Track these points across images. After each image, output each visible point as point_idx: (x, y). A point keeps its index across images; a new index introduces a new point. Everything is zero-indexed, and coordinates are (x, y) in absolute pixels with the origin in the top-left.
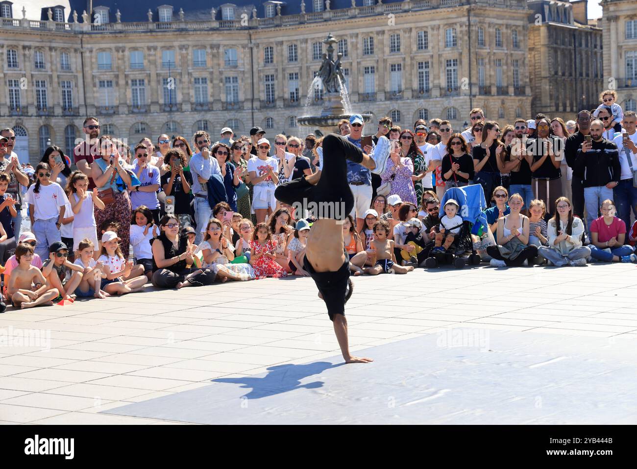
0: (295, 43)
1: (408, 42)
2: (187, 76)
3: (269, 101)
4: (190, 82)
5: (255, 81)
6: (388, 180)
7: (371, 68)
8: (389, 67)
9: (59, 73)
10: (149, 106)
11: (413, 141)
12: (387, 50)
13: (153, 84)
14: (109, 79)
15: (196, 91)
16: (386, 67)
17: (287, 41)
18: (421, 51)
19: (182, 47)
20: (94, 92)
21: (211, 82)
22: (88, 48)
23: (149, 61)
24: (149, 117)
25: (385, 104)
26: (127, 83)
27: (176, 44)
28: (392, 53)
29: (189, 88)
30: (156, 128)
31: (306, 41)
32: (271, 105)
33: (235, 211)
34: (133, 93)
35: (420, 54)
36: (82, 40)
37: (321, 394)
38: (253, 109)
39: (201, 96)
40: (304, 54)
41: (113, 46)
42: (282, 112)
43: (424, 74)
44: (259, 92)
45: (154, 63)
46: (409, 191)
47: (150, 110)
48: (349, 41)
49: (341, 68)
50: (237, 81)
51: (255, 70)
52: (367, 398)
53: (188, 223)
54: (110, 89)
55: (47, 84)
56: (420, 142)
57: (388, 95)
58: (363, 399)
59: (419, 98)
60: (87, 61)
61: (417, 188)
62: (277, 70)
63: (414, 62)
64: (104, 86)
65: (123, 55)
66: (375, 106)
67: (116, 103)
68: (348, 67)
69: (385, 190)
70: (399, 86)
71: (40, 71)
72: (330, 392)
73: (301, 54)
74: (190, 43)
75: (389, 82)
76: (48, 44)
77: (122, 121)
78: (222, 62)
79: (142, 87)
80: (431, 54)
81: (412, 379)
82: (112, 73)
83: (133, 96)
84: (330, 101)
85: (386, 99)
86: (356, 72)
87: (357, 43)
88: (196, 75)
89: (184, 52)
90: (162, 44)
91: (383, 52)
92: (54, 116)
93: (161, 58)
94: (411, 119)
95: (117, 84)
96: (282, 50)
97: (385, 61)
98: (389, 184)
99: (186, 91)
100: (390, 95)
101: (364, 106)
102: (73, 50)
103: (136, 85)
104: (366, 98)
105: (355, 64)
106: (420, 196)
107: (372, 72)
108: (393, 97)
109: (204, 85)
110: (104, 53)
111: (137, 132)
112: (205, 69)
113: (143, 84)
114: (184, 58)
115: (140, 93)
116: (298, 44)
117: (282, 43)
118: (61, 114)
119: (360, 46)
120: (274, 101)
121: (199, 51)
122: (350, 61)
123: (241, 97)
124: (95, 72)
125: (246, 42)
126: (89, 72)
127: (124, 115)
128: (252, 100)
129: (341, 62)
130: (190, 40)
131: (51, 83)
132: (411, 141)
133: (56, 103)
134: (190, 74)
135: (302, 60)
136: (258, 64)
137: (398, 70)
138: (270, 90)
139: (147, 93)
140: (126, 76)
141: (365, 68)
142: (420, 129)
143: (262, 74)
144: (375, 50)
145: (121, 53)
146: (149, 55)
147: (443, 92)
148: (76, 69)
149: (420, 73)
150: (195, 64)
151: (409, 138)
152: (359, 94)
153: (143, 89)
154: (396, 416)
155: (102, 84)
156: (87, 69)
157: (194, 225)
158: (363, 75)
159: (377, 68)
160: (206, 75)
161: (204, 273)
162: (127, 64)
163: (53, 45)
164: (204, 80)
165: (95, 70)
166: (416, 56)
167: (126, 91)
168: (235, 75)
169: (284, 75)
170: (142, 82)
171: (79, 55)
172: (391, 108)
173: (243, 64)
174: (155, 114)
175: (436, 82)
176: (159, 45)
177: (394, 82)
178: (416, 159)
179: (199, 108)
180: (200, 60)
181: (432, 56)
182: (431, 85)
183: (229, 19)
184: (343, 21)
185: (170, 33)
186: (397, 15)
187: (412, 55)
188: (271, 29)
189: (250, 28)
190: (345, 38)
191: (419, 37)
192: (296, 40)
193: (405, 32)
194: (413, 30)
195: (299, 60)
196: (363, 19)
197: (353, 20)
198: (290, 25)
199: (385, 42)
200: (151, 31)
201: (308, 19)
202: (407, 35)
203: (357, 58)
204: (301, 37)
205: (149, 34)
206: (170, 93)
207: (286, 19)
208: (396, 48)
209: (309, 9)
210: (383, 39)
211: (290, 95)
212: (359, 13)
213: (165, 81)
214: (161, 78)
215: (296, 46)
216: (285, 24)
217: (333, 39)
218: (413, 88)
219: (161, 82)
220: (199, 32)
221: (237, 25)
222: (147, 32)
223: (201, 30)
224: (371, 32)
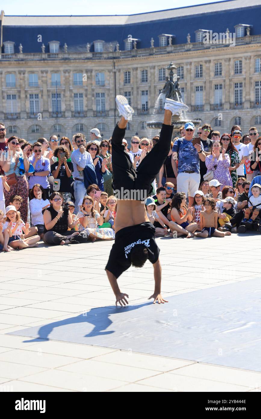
0: (146, 69)
1: (228, 68)
2: (68, 92)
4: (71, 96)
6: (211, 169)
7: (201, 87)
8: (213, 87)
10: (42, 113)
11: (231, 142)
12: (212, 74)
13: (45, 97)
14: (14, 94)
15: (75, 103)
16: (211, 87)
17: (141, 67)
18: (237, 75)
19: (65, 72)
20: (3, 103)
21: (86, 96)
23: (42, 81)
24: (41, 121)
25: (210, 113)
26: (26, 96)
27: (62, 69)
28: (216, 77)
29: (70, 101)
30: (46, 129)
31: (154, 67)
33: (102, 190)
34: (31, 104)
35: (236, 77)
37: (162, 323)
38: (115, 116)
39: (79, 107)
40: (153, 77)
41: (16, 70)
42: (136, 118)
43: (239, 92)
45: (45, 82)
46: (227, 178)
47: (43, 116)
48: (185, 68)
49: (179, 87)
50: (104, 96)
51: (117, 88)
52: (195, 327)
53: (69, 199)
54: (14, 101)
56: (236, 142)
57: (212, 107)
58: (192, 328)
59: (235, 109)
61: (232, 175)
62: (133, 88)
63: (232, 83)
64: (10, 98)
65: (24, 77)
66: (203, 115)
67: (18, 111)
68: (184, 86)
69: (209, 176)
70: (221, 100)
72: (169, 322)
73: (150, 77)
74: (71, 68)
75: (213, 97)
77: (23, 124)
78: (94, 82)
79: (37, 100)
80: (244, 77)
81: (228, 314)
82: (16, 89)
83: (31, 106)
85: (211, 110)
86: (190, 90)
87: (191, 69)
88: (75, 91)
89: (67, 74)
90: (52, 69)
91: (210, 76)
93: (50, 79)
94: (229, 124)
95: (20, 97)
96: (137, 74)
97: (211, 82)
98: (212, 172)
99: (68, 103)
100: (214, 107)
101: (195, 115)
103: (33, 98)
104: (196, 109)
105: (189, 84)
106: (235, 181)
107: (201, 90)
108: (216, 108)
109: (81, 99)
110: (10, 75)
111: (33, 131)
112: (82, 87)
113: (38, 98)
114: (67, 79)
115: (36, 104)
116: (148, 69)
117: (136, 69)
119: (193, 71)
121: (78, 74)
122: (186, 82)
123: (107, 107)
124: (4, 88)
125: (111, 68)
126: (0, 88)
127: (24, 120)
128: (115, 110)
129: (179, 83)
130: (71, 66)
132: (229, 142)
134: (71, 91)
135: (151, 81)
136: (120, 84)
137: (220, 88)
139: (41, 104)
140: (26, 92)
141: (196, 87)
142: (236, 133)
143: (122, 91)
144: (204, 74)
145: (22, 75)
146: (42, 77)
147: (253, 105)
149: (236, 91)
150: (75, 83)
151: (227, 139)
152: (191, 106)
153: (38, 101)
154: (217, 341)
157: (73, 200)
159: (205, 87)
160: (82, 91)
161: (80, 235)
162: (26, 83)
164: (81, 95)
166: (233, 78)
167: (26, 102)
168: (103, 92)
169: (138, 92)
170: (37, 96)
172: (215, 117)
173: (109, 84)
174: (47, 119)
175: (248, 97)
176: (50, 69)
177: (217, 97)
178: (233, 155)
179: (77, 115)
180: (78, 80)
181: (245, 79)
182: (244, 100)
183: (99, 51)
184: (181, 53)
185: (58, 61)
186: (220, 49)
187: (230, 78)
188: (129, 59)
189: (114, 58)
190: (182, 65)
191: (236, 64)
192: (147, 67)
193: (225, 61)
194: (232, 60)
195: (148, 81)
196: (196, 52)
197: (188, 52)
198: (143, 56)
199: (211, 69)
200: (44, 60)
201: (155, 52)
202: (227, 63)
203: (191, 80)
204: (151, 65)
205: (42, 61)
206: (57, 104)
207: (140, 51)
208: (219, 73)
209: (157, 44)
210: (209, 67)
211: (142, 107)
212: (193, 48)
213: (54, 95)
214: (50, 94)
215: (146, 71)
216: (139, 55)
217: (173, 66)
218: (231, 102)
219: (51, 96)
220: (77, 61)
221: (105, 56)
222: (41, 60)
223: (79, 59)
224: (201, 61)
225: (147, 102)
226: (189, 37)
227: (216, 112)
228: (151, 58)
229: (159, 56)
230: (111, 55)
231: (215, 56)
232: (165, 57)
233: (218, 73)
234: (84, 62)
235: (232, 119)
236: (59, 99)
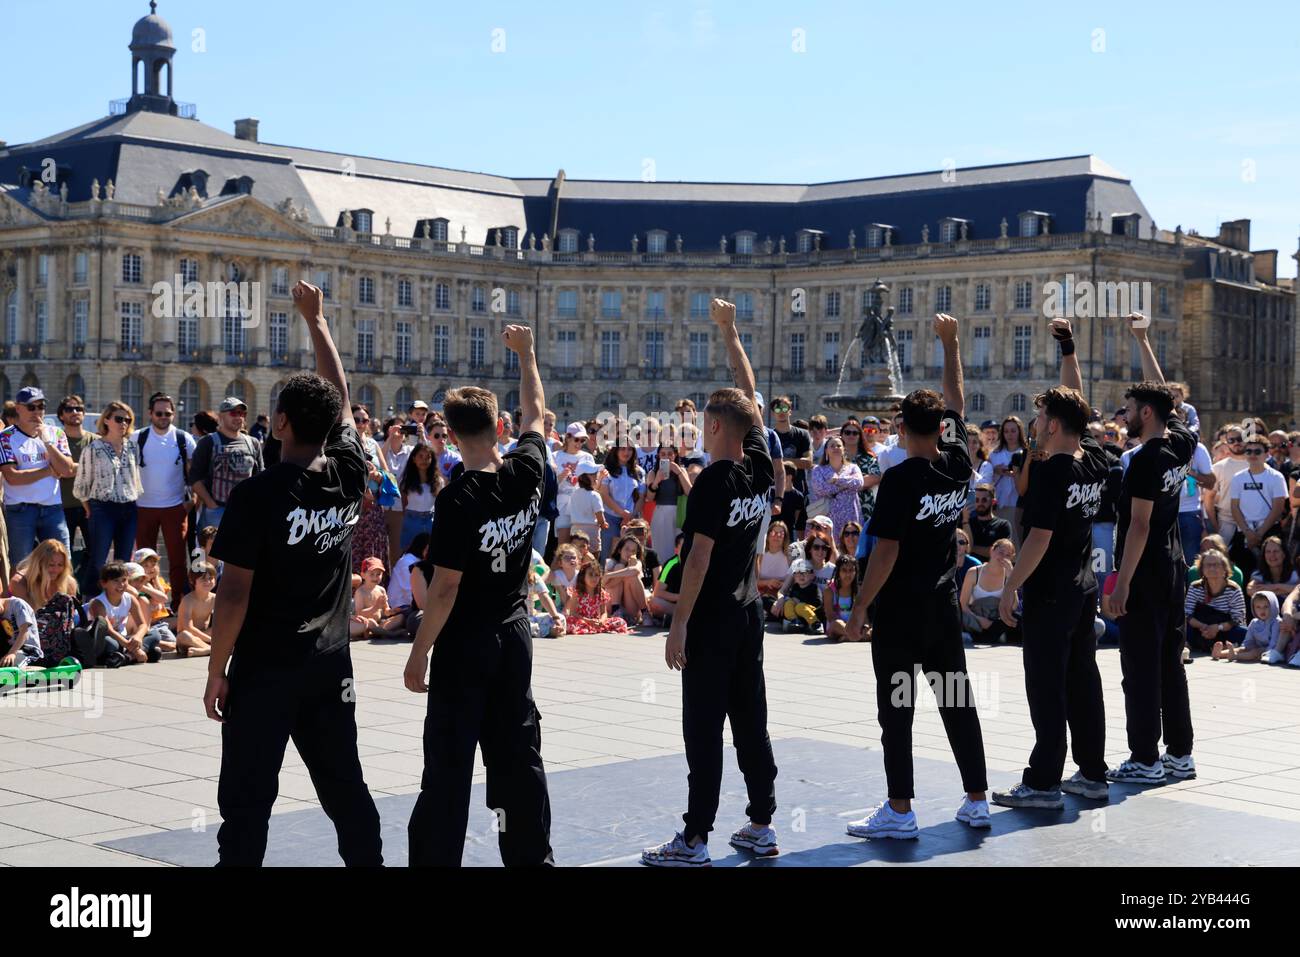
0: (838, 290)
2: (680, 331)
3: (794, 370)
4: (684, 339)
5: (777, 340)
8: (971, 331)
9: (503, 319)
10: (624, 369)
12: (970, 306)
13: (632, 339)
14: (571, 330)
15: (691, 352)
16: (968, 332)
17: (826, 287)
18: (1020, 309)
19: (675, 290)
20: (550, 346)
21: (714, 339)
22: (546, 286)
23: (629, 307)
24: (622, 385)
26: (596, 336)
28: (978, 312)
29: (681, 348)
30: (632, 401)
31: (853, 288)
32: (797, 376)
34: (603, 351)
35: (1018, 315)
36: (538, 274)
38: (771, 381)
39: (699, 359)
40: (850, 306)
41: (580, 283)
42: (811, 388)
43: (1023, 345)
44: (782, 357)
45: (635, 309)
47: (625, 376)
48: (916, 291)
50: (750, 341)
51: (777, 326)
54: (572, 343)
55: (487, 333)
59: (1013, 377)
60: (544, 303)
62: (808, 327)
63: (1010, 327)
64: (564, 338)
65: (594, 298)
67: (579, 363)
68: (911, 327)
70: (986, 359)
71: (480, 315)
73: (845, 306)
74: (687, 284)
75: (970, 352)
76: (492, 278)
77: (586, 390)
79: (616, 343)
80: (1036, 315)
82: (577, 321)
83: (604, 355)
84: (872, 374)
86: (923, 336)
87: (927, 294)
88: (693, 328)
89: (679, 295)
90: (649, 284)
91: (965, 310)
92: (493, 378)
93: (645, 303)
94: (1000, 408)
95: (582, 337)
96: (818, 299)
97: (966, 322)
99: (676, 352)
100: (972, 372)
102: (525, 288)
103: (608, 339)
105: (922, 325)
108: (974, 374)
109: (704, 344)
110: (568, 293)
111: (606, 405)
112: (706, 322)
113: (618, 339)
114: (678, 304)
115: (613, 351)
116: (842, 291)
117: (818, 289)
118: (502, 376)
119: (932, 299)
120: (802, 371)
121: (700, 295)
122: (916, 319)
124: (554, 319)
125: (767, 285)
126: (546, 318)
127: (589, 382)
128: (771, 369)
130: (688, 280)
131: (492, 332)
133: (496, 359)
134: (684, 327)
135: (845, 314)
136: (783, 318)
137: (985, 335)
138: (797, 355)
139: (624, 351)
140: (596, 326)
143: (787, 332)
144: (953, 306)
145: (590, 294)
146: (630, 298)
147: (1050, 371)
148: (528, 314)
149: (1017, 342)
150: (694, 313)
152: (926, 368)
153: (618, 346)
155: (561, 336)
156: (543, 314)
158: (934, 341)
160: (706, 329)
162: (598, 310)
163: (500, 279)
164: (704, 337)
165: (553, 317)
166: (1013, 317)
167: (593, 345)
168: (748, 332)
169: (818, 335)
170: (617, 335)
171: (533, 294)
172: (972, 391)
173: (762, 317)
174: (632, 382)
175: (1041, 356)
176: (645, 284)
177: (979, 352)
179: (694, 376)
180: (700, 308)
181: (1036, 319)
182: (1032, 361)
183: (745, 252)
184: (909, 262)
185: (661, 269)
186: (988, 257)
187: (1007, 315)
188: (802, 269)
189: (774, 266)
190: (911, 286)
191: (1018, 290)
192: (840, 286)
193: (998, 281)
194: (1011, 280)
195: (841, 314)
196: (938, 261)
197: (924, 261)
198: (831, 265)
199: (968, 294)
200: (635, 265)
201: (858, 258)
202: (1001, 286)
203: (926, 316)
204: (847, 282)
205: (632, 269)
206: (655, 353)
207: (826, 255)
208: (984, 305)
209: (861, 243)
210: (965, 291)
211: (825, 364)
212: (932, 253)
213: (649, 336)
214: (644, 331)
215: (838, 294)
216: (825, 263)
217: (882, 286)
218: (1006, 364)
219: (644, 336)
220: (701, 269)
221: (756, 261)
222: (629, 266)
223: (704, 266)
224: (949, 280)
225: (836, 357)
226: (925, 232)
227: (975, 382)
228: (848, 270)
229: (863, 266)
230: (768, 261)
231: (978, 270)
232: (877, 268)
233: (982, 305)
234: (714, 273)
235: (1008, 398)
236: (659, 343)
